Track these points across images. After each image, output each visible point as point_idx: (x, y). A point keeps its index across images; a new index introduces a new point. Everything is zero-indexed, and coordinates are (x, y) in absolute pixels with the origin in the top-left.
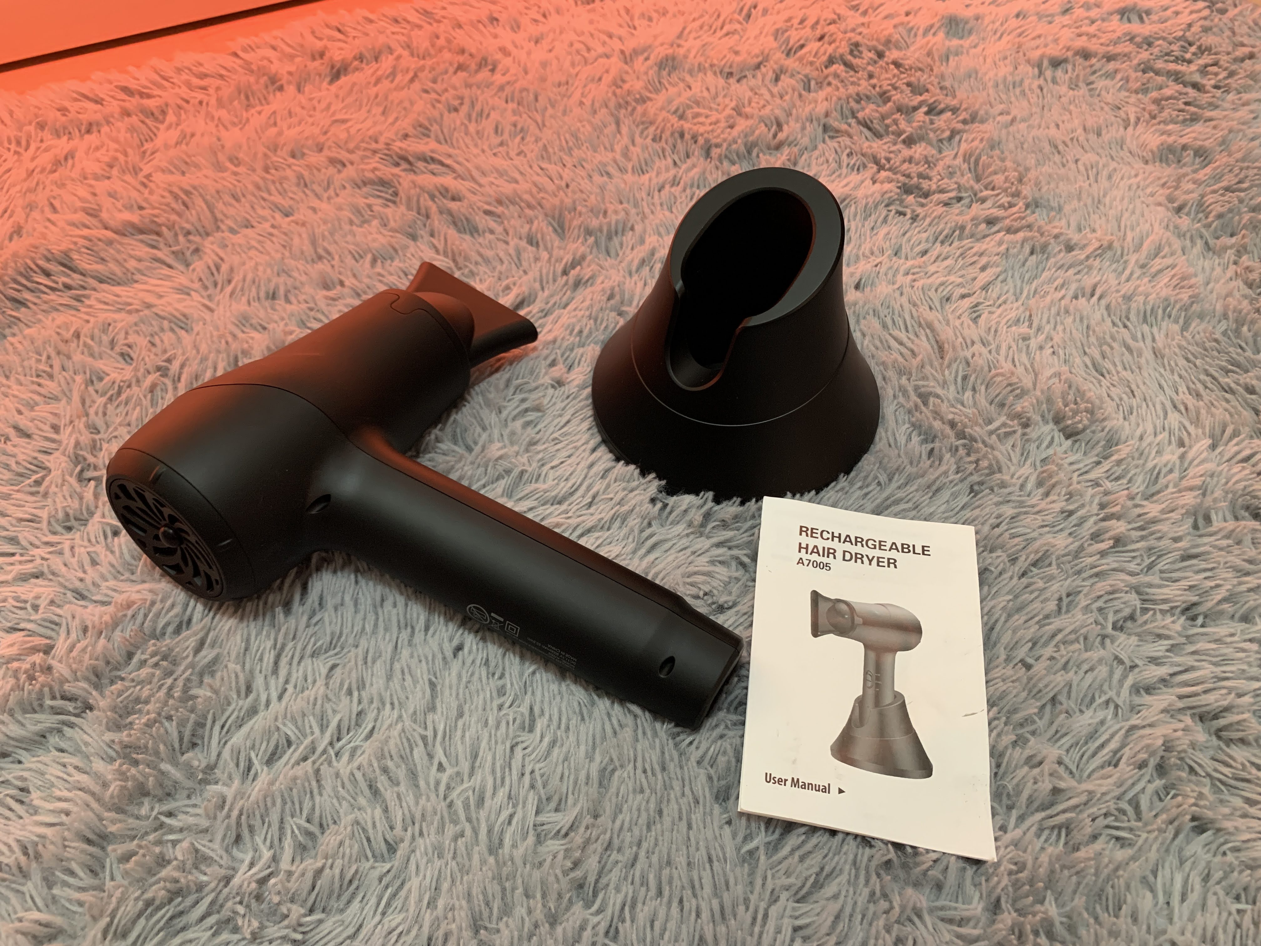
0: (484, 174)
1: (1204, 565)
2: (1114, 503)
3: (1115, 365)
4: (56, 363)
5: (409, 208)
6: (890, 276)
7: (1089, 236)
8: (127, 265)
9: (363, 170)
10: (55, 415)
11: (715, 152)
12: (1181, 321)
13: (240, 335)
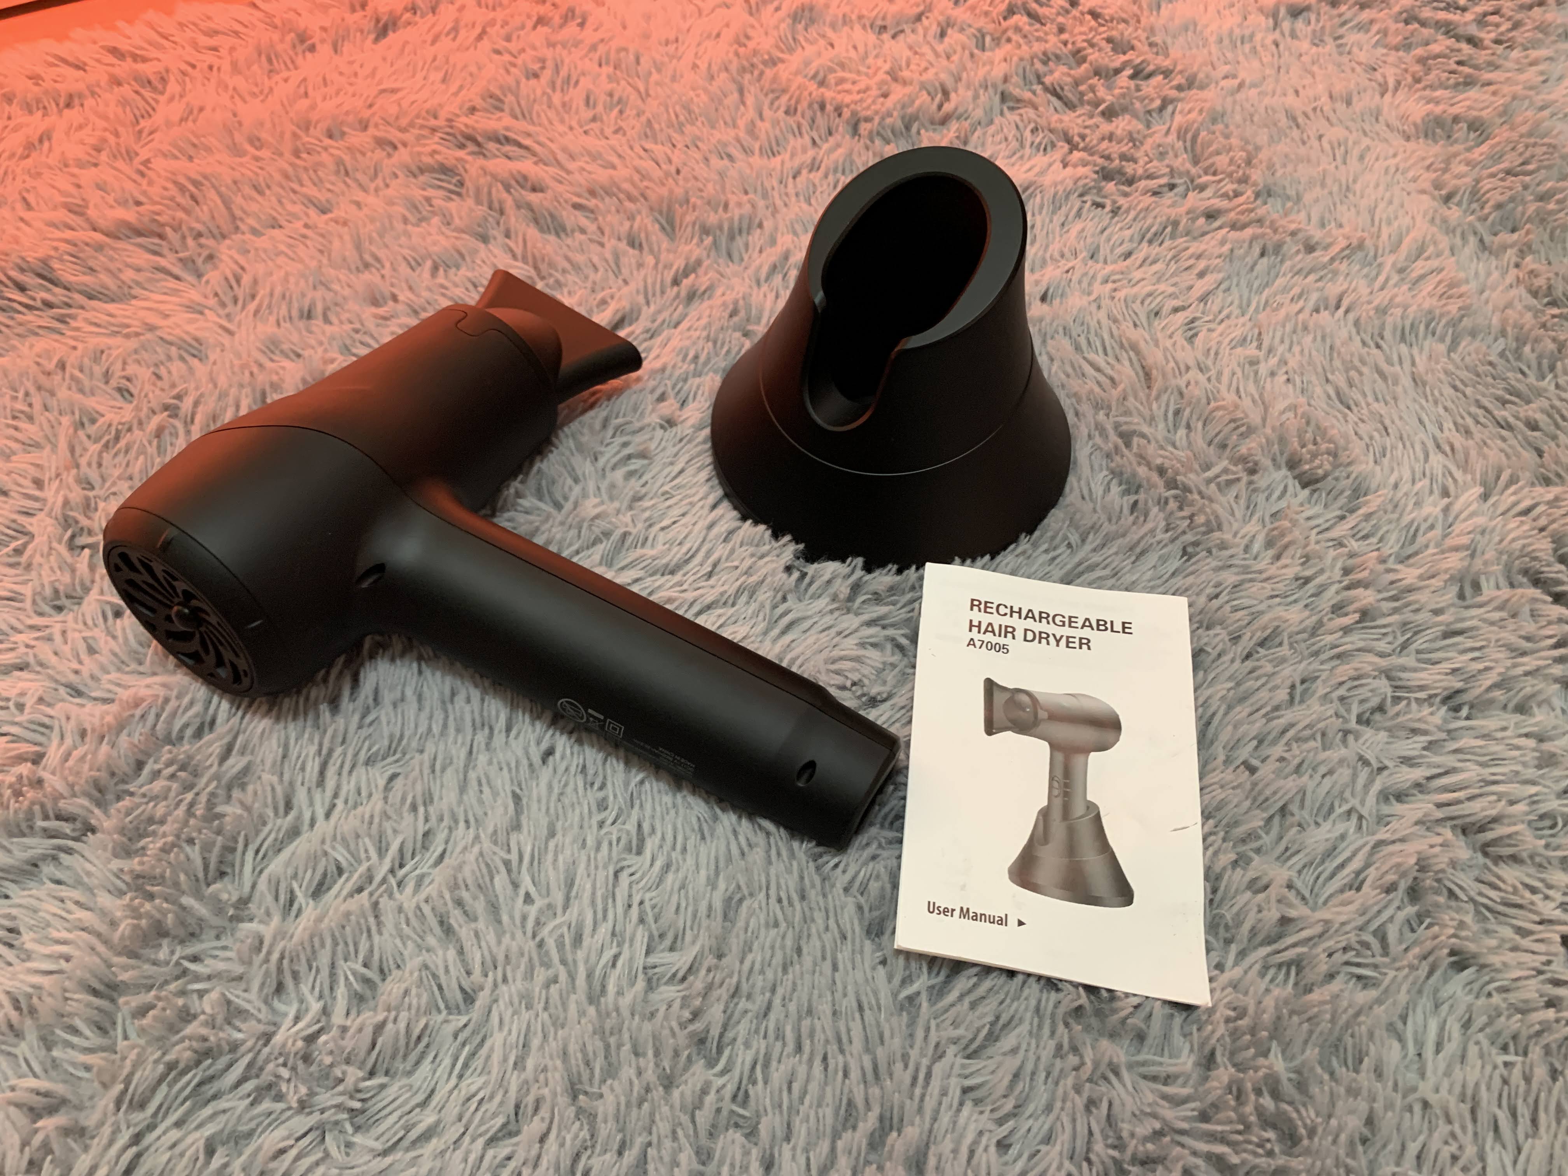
0: (572, 157)
1: (1470, 644)
2: (1362, 567)
3: (1365, 395)
4: (37, 400)
5: (479, 202)
6: (1085, 285)
7: (1335, 232)
8: (123, 277)
9: (419, 154)
10: (38, 466)
11: (864, 128)
12: (1448, 339)
13: (268, 364)
